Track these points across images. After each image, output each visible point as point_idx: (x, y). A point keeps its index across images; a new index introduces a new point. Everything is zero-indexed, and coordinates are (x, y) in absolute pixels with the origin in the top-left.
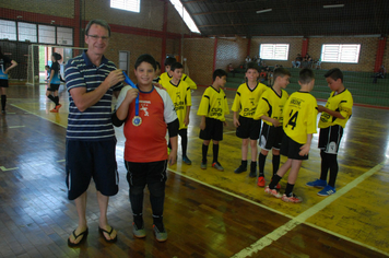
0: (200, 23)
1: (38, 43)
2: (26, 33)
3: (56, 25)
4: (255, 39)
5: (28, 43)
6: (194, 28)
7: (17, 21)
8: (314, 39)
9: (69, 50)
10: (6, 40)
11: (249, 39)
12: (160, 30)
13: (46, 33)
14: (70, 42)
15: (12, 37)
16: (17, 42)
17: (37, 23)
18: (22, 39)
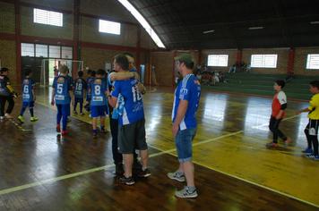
0: (165, 40)
1: (48, 58)
2: (41, 51)
3: (61, 45)
4: (205, 52)
5: (42, 58)
6: (160, 44)
7: (35, 43)
8: (245, 51)
9: (70, 62)
10: (28, 57)
11: (200, 51)
12: (135, 46)
13: (54, 51)
14: (71, 57)
15: (32, 55)
16: (35, 58)
17: (48, 45)
18: (38, 56)
